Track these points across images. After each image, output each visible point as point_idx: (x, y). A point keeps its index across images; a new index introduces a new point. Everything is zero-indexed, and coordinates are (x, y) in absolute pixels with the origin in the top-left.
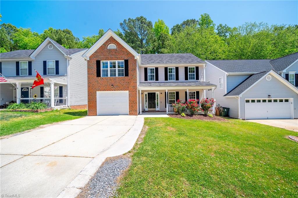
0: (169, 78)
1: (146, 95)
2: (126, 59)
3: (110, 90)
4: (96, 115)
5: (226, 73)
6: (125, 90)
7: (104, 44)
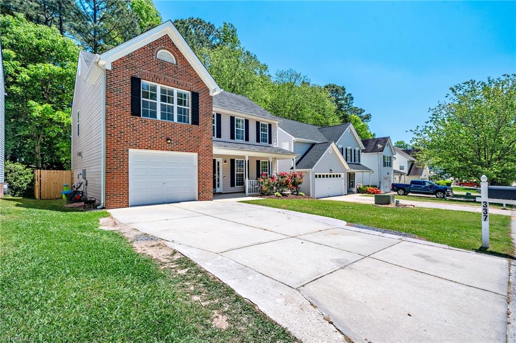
0: (237, 135)
2: (195, 90)
3: (163, 150)
4: (127, 206)
5: (294, 138)
6: (192, 152)
7: (149, 45)
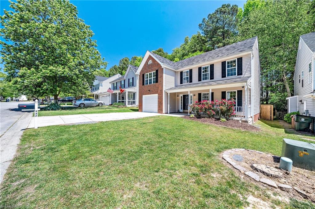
1: (182, 97)
2: (157, 69)
4: (142, 112)
6: (154, 94)
7: (146, 62)
